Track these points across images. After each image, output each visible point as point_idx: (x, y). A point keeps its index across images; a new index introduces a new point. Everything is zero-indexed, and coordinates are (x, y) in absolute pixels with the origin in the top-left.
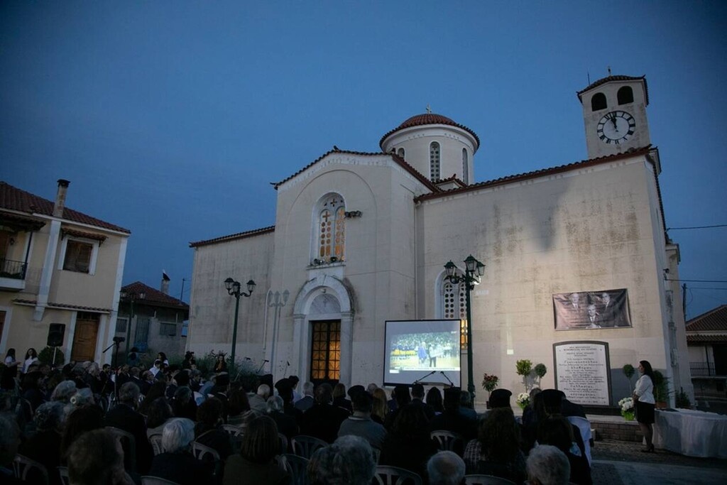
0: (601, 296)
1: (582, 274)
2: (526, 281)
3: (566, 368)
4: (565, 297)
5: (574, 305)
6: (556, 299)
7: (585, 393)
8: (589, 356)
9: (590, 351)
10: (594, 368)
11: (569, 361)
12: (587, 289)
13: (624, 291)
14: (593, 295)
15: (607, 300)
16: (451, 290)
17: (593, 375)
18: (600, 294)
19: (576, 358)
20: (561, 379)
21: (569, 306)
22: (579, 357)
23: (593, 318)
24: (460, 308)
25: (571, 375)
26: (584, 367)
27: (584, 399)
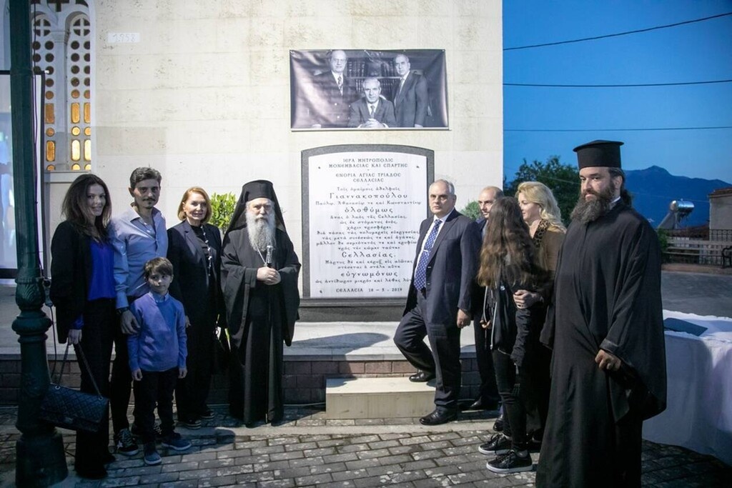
0: (391, 61)
1: (358, 11)
2: (231, 16)
3: (332, 210)
4: (317, 58)
5: (336, 76)
6: (298, 60)
7: (374, 271)
8: (388, 182)
9: (392, 170)
10: (398, 210)
11: (341, 193)
12: (364, 44)
13: (440, 54)
14: (376, 58)
15: (404, 69)
16: (47, 32)
17: (395, 228)
18: (390, 56)
19: (359, 185)
20: (319, 238)
21: (325, 79)
22: (364, 185)
23: (373, 107)
24: (71, 76)
25: (343, 228)
26: (375, 207)
27: (371, 285)
